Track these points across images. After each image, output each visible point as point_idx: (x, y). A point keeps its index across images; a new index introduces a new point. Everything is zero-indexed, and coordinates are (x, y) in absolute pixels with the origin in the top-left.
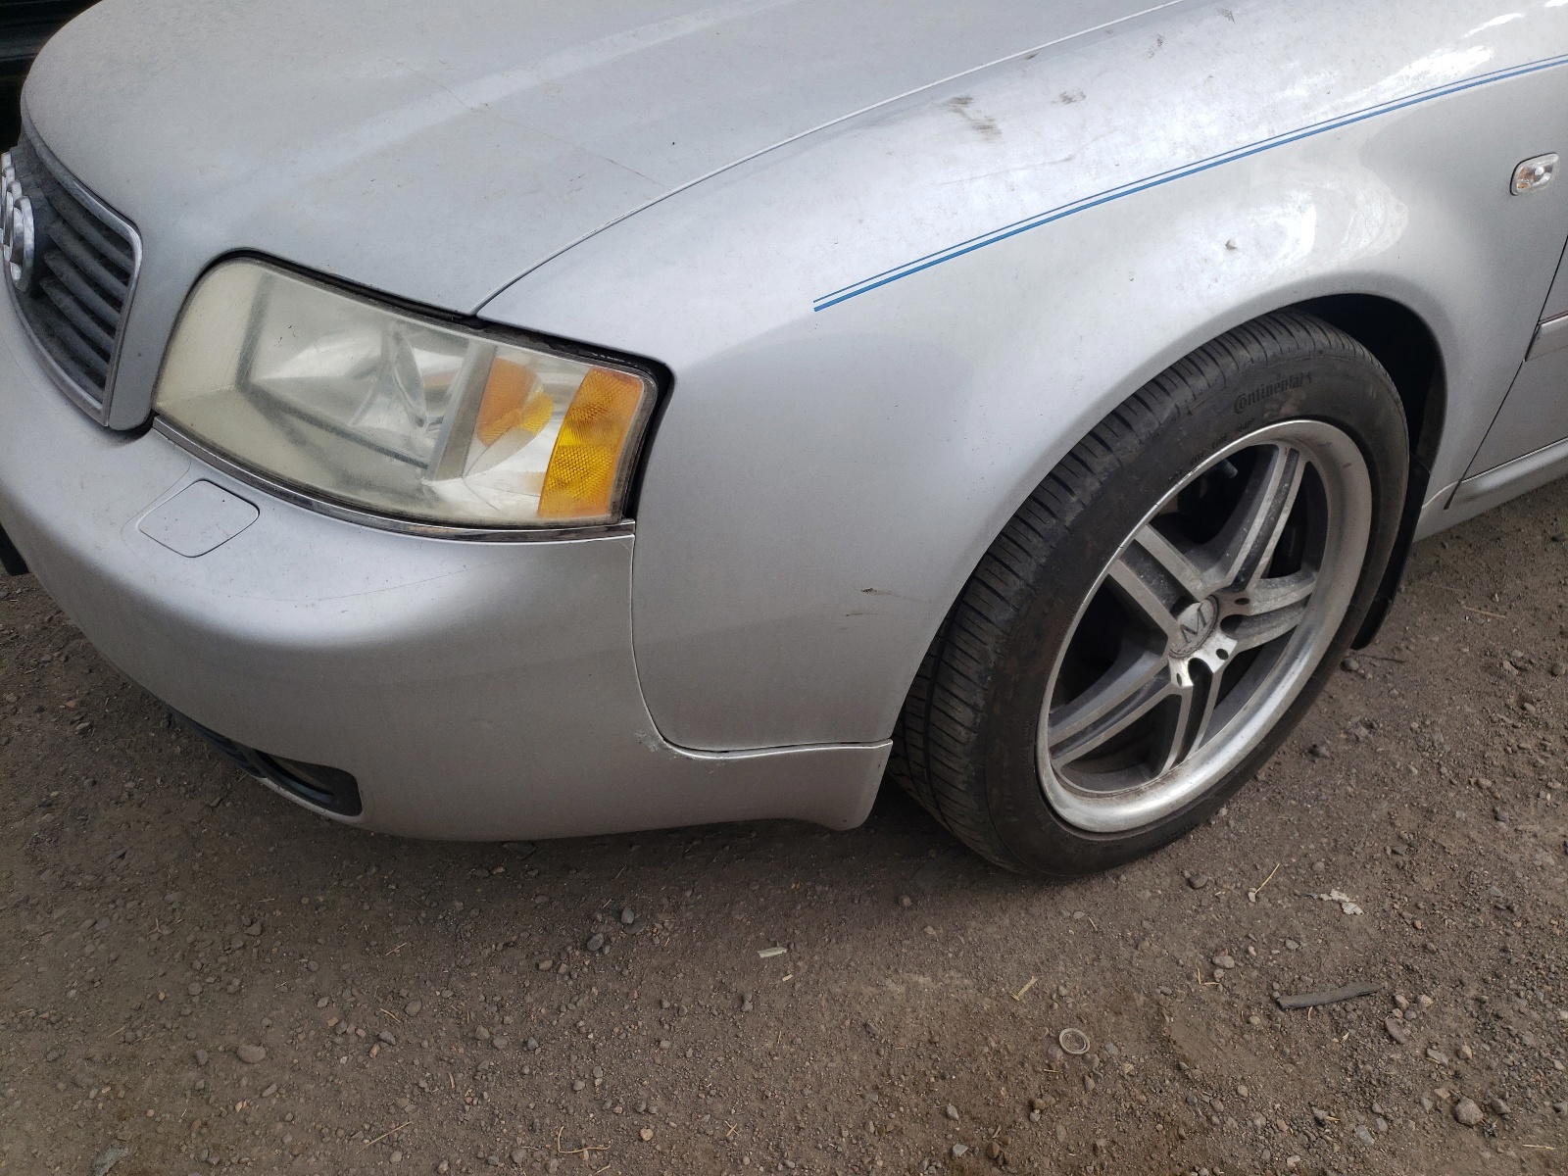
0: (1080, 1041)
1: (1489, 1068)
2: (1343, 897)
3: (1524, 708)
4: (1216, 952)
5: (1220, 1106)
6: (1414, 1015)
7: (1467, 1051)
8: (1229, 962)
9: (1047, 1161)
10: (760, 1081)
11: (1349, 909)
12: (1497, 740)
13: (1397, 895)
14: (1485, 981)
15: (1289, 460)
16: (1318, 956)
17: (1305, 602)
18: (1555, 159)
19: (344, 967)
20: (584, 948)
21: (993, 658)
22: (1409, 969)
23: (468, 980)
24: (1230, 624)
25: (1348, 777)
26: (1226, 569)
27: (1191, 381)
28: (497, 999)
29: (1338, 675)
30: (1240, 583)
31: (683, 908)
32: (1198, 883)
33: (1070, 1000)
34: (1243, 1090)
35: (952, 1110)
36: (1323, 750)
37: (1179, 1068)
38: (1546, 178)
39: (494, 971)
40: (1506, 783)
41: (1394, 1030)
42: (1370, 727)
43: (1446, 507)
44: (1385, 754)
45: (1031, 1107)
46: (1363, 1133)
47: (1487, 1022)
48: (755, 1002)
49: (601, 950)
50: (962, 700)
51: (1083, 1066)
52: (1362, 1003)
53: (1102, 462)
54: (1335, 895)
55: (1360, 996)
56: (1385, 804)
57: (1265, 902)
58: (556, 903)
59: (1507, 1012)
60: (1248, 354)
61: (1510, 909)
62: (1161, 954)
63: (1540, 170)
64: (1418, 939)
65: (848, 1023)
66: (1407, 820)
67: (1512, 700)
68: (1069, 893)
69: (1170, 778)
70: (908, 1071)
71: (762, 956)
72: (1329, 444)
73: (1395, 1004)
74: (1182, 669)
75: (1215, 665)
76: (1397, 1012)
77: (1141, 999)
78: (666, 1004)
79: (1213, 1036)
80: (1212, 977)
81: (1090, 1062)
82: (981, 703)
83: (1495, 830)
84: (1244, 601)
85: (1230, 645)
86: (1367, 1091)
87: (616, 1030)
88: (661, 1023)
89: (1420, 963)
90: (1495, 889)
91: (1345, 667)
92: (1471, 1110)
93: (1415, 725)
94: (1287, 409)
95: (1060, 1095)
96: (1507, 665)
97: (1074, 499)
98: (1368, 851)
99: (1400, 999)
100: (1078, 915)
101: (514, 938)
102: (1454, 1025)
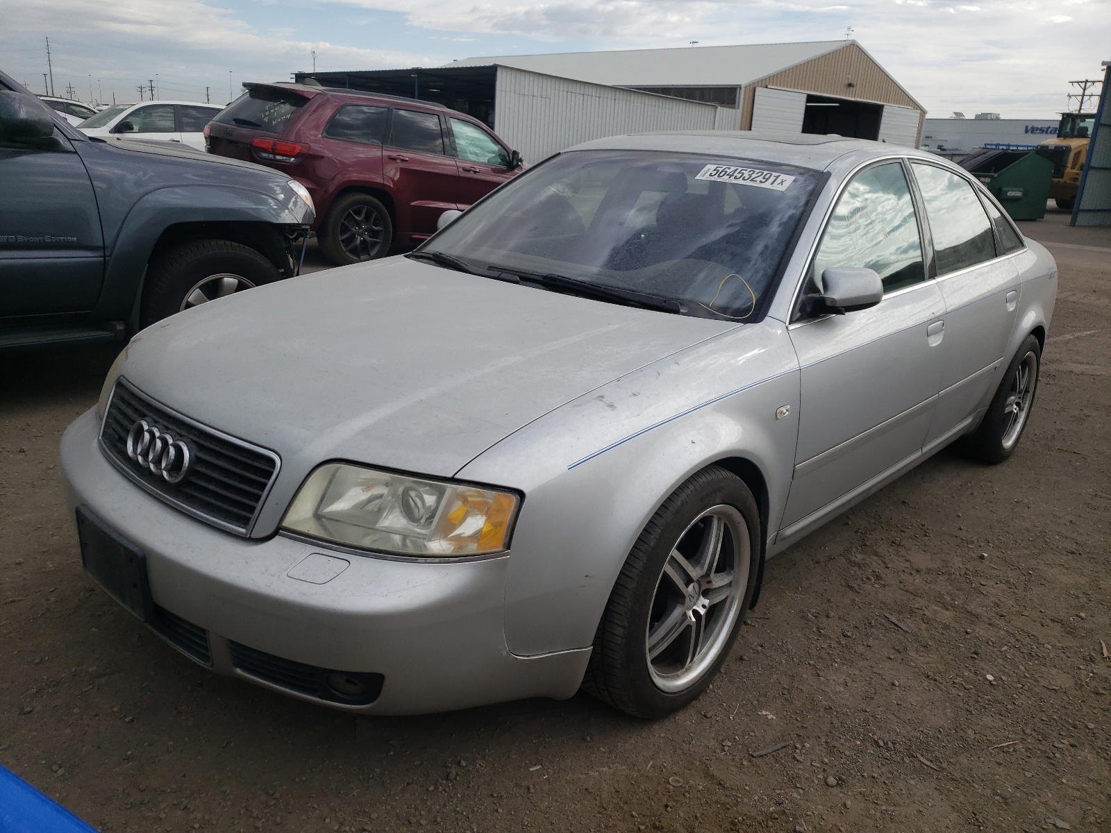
0: (677, 781)
1: (835, 766)
2: (767, 713)
3: (820, 632)
4: (723, 741)
5: (739, 795)
6: (804, 751)
7: (826, 760)
8: (729, 744)
9: (678, 825)
10: (548, 818)
11: (770, 717)
12: (813, 646)
13: (788, 710)
14: (827, 735)
15: (718, 521)
16: (763, 737)
17: (730, 584)
18: (789, 407)
19: (332, 804)
20: (447, 779)
21: (630, 603)
22: (798, 735)
23: (396, 801)
24: (706, 593)
25: (758, 667)
26: (702, 568)
27: (685, 491)
28: (413, 806)
29: (744, 627)
30: (707, 575)
31: (487, 756)
32: (709, 715)
33: (669, 768)
34: (747, 788)
35: (634, 813)
36: (745, 657)
37: (720, 784)
38: (787, 413)
39: (407, 795)
40: (820, 662)
41: (798, 757)
42: (762, 646)
43: (775, 543)
44: (770, 656)
45: (667, 806)
46: (795, 795)
47: (831, 750)
48: (534, 787)
49: (455, 779)
50: (618, 625)
51: (682, 790)
52: (784, 750)
53: (660, 522)
54: (764, 713)
55: (782, 748)
56: (775, 676)
57: (737, 720)
58: (425, 763)
59: (837, 744)
60: (702, 480)
61: (830, 708)
62: (701, 745)
63: (785, 411)
64: (799, 725)
65: (578, 790)
66: (785, 682)
67: (815, 629)
68: (656, 727)
69: (689, 670)
70: (611, 804)
71: (531, 770)
72: (732, 515)
73: (796, 748)
74: (690, 613)
75: (702, 611)
76: (798, 751)
77: (698, 763)
78: (495, 795)
79: (730, 772)
80: (724, 750)
81: (685, 788)
82: (627, 624)
83: (819, 680)
84: (710, 582)
85: (706, 602)
86: (793, 781)
87: (476, 809)
88: (494, 804)
89: (802, 733)
90: (824, 702)
91: (746, 623)
92: (832, 781)
93: (780, 643)
94: (717, 501)
95: (677, 801)
96: (810, 615)
97: (652, 537)
98: (773, 695)
99: (798, 746)
100: (663, 735)
101: (411, 780)
102: (819, 753)
